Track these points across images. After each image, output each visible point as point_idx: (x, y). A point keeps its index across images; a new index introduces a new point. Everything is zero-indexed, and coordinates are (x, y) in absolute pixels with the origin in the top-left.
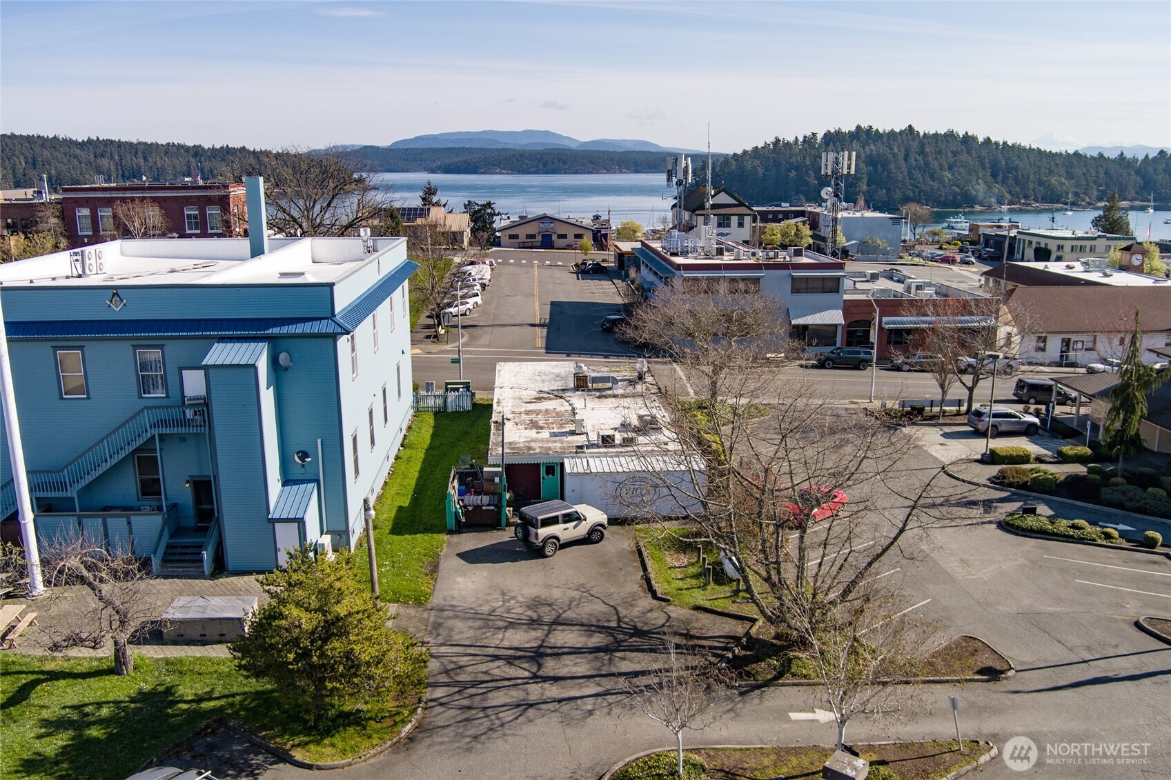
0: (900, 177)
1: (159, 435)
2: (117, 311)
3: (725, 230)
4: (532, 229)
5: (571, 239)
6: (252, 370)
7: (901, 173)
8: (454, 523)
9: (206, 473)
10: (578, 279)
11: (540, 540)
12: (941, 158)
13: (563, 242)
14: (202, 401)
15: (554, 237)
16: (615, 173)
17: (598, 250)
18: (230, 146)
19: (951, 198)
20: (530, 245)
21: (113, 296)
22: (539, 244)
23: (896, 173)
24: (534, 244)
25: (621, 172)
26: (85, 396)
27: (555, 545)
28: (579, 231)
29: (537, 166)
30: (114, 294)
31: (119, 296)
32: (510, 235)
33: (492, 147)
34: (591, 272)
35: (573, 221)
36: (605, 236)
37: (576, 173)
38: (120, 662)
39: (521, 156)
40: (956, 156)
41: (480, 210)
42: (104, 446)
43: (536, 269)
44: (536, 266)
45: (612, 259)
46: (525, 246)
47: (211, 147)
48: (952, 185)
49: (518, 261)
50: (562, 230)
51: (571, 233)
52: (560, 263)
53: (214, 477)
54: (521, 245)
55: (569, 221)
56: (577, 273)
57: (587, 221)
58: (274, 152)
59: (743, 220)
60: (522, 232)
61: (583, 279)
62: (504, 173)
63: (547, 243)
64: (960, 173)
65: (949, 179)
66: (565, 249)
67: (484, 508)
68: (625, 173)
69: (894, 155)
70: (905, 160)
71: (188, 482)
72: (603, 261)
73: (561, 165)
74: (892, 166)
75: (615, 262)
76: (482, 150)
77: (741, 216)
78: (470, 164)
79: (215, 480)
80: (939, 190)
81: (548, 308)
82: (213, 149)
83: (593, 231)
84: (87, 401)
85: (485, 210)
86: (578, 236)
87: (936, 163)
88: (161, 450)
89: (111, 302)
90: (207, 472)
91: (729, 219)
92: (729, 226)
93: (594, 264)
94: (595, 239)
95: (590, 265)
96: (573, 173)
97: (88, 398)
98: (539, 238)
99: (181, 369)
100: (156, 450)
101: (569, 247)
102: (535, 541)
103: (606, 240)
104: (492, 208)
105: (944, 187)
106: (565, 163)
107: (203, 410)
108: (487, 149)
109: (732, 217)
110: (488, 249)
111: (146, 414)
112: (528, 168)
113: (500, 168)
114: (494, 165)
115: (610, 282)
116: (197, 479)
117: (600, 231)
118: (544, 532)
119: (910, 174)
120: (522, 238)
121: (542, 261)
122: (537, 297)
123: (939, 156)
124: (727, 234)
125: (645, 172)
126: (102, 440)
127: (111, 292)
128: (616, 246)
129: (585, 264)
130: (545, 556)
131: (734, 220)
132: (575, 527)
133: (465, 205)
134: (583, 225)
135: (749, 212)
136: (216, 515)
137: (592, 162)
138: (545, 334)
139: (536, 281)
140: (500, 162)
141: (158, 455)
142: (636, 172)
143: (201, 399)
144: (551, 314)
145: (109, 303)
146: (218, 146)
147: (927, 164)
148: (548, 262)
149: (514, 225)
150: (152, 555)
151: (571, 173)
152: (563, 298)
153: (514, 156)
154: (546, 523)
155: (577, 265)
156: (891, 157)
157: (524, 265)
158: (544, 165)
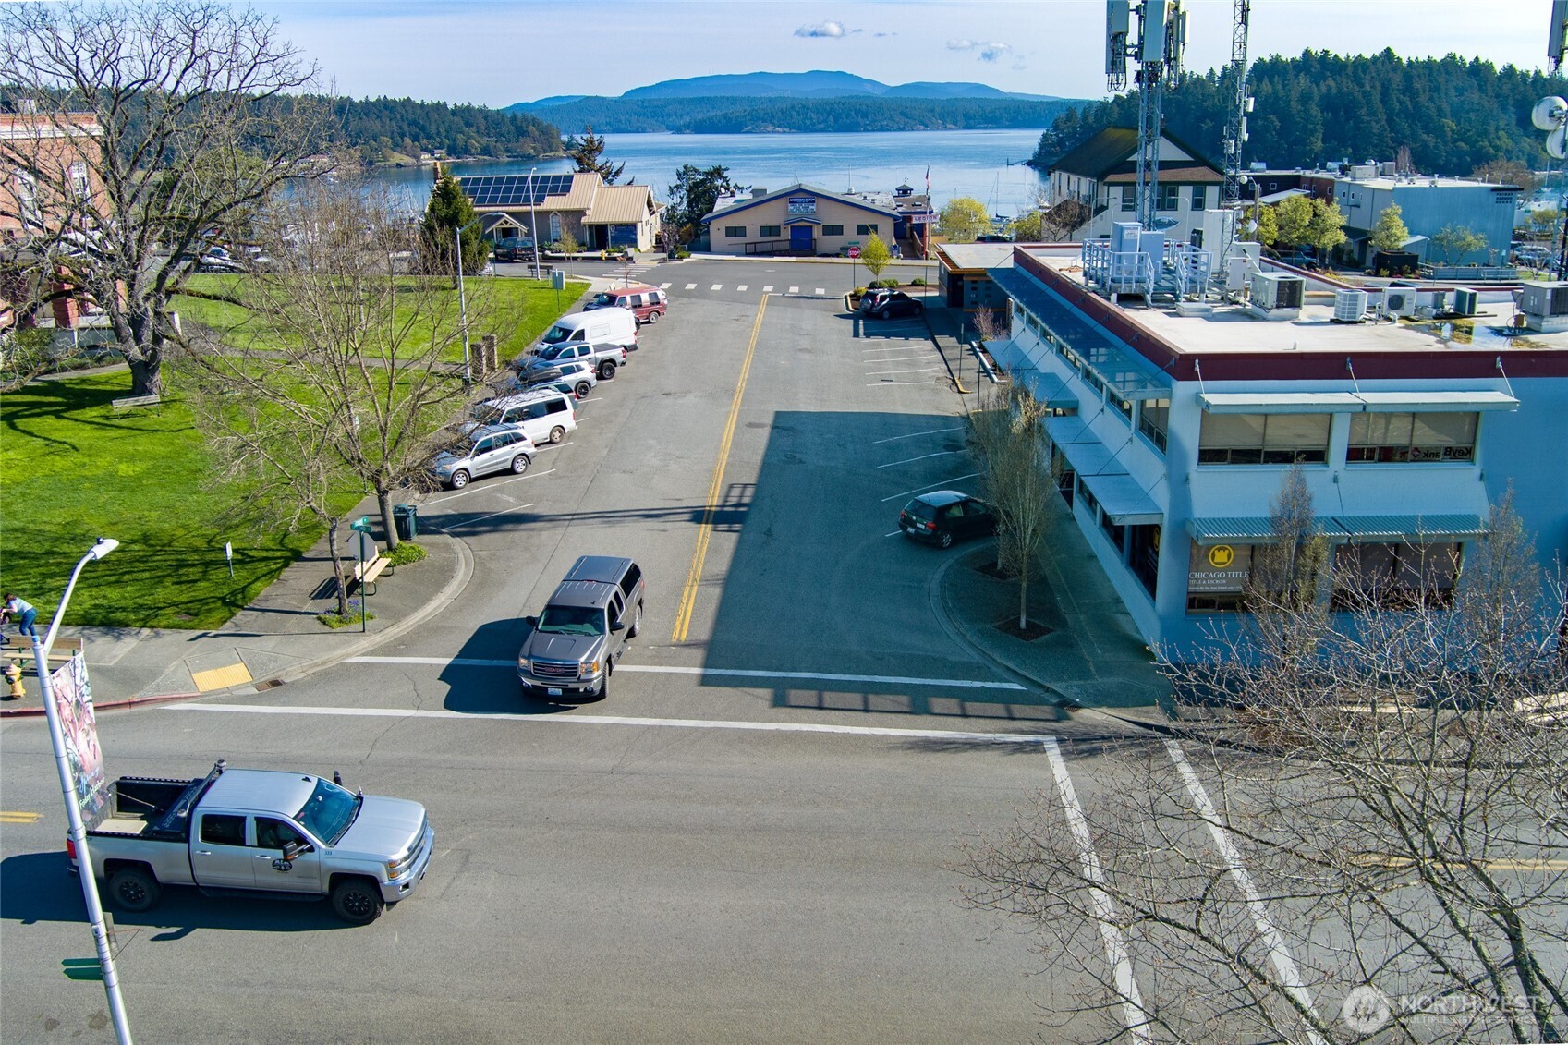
0: (1376, 128)
3: (1164, 216)
4: (773, 215)
5: (850, 234)
7: (1377, 122)
10: (856, 334)
12: (1440, 98)
13: (834, 242)
15: (817, 233)
16: (937, 129)
17: (905, 258)
18: (389, 98)
19: (1455, 160)
20: (768, 247)
22: (787, 246)
23: (1369, 122)
24: (777, 247)
25: (945, 128)
28: (867, 220)
29: (825, 121)
32: (728, 229)
33: (763, 95)
34: (886, 315)
35: (857, 199)
36: (920, 229)
37: (882, 129)
39: (804, 107)
40: (1461, 95)
41: (703, 182)
43: (762, 308)
44: (765, 299)
45: (933, 278)
46: (759, 248)
47: (363, 100)
48: (1456, 141)
49: (731, 283)
50: (832, 216)
51: (850, 221)
52: (820, 291)
54: (751, 249)
55: (847, 199)
56: (854, 317)
57: (886, 201)
58: (451, 106)
59: (1203, 193)
60: (752, 223)
61: (867, 335)
62: (778, 132)
63: (802, 243)
64: (1470, 121)
65: (1453, 131)
66: (837, 255)
68: (950, 129)
69: (1366, 95)
70: (1383, 101)
72: (914, 284)
73: (860, 120)
74: (1363, 111)
75: (939, 288)
76: (748, 99)
77: (1199, 187)
78: (730, 119)
80: (1436, 147)
81: (763, 435)
82: (367, 103)
83: (895, 218)
85: (711, 182)
86: (863, 230)
87: (1432, 105)
91: (1174, 192)
92: (1173, 206)
93: (892, 297)
94: (899, 234)
95: (883, 298)
96: (878, 131)
98: (786, 234)
101: (843, 252)
103: (922, 235)
104: (725, 179)
105: (1445, 143)
106: (865, 116)
108: (754, 99)
109: (1181, 188)
110: (681, 258)
112: (814, 124)
113: (774, 125)
114: (764, 121)
115: (930, 343)
117: (910, 219)
119: (1390, 121)
120: (753, 235)
121: (782, 286)
122: (738, 400)
123: (1436, 95)
124: (1170, 224)
125: (981, 128)
128: (943, 255)
129: (873, 296)
131: (1185, 195)
133: (679, 174)
134: (877, 206)
135: (1214, 177)
137: (903, 114)
138: (722, 566)
139: (753, 342)
140: (773, 117)
142: (967, 127)
144: (766, 467)
146: (373, 99)
147: (1417, 106)
148: (794, 290)
149: (743, 208)
151: (873, 131)
152: (806, 403)
153: (793, 107)
155: (855, 297)
156: (1359, 96)
157: (740, 298)
158: (836, 120)
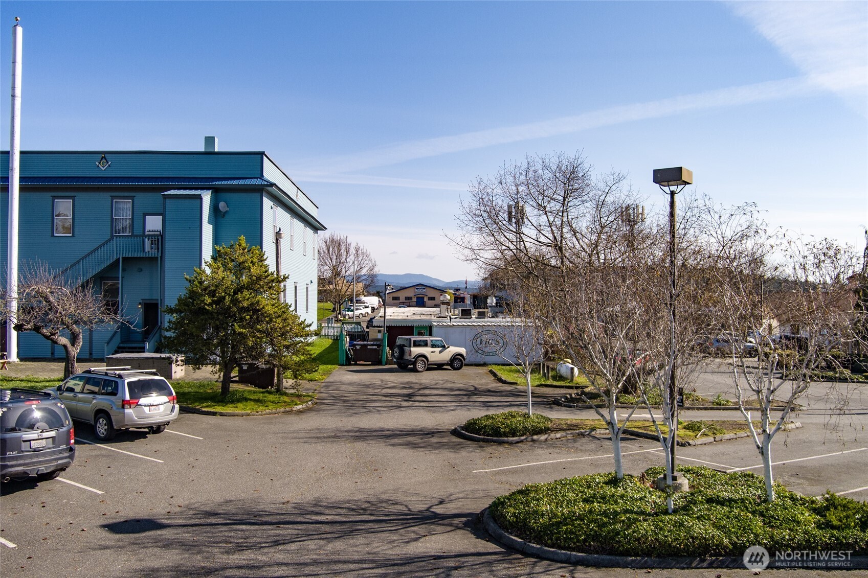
1: (123, 258)
2: (103, 169)
4: (410, 293)
6: (199, 201)
8: (345, 358)
9: (154, 298)
11: (413, 356)
13: (431, 302)
14: (158, 233)
15: (426, 299)
21: (102, 159)
22: (415, 304)
24: (411, 304)
26: (71, 235)
27: (425, 363)
30: (103, 157)
31: (106, 159)
32: (393, 297)
38: (69, 370)
42: (80, 268)
50: (431, 293)
53: (161, 300)
55: (437, 288)
60: (402, 295)
63: (420, 303)
67: (369, 347)
71: (140, 304)
79: (161, 303)
84: (71, 239)
88: (122, 278)
89: (100, 163)
90: (156, 296)
97: (73, 236)
98: (415, 300)
99: (145, 215)
100: (119, 277)
102: (409, 358)
107: (158, 239)
111: (115, 241)
116: (148, 302)
118: (416, 351)
120: (402, 300)
126: (79, 261)
127: (100, 156)
130: (417, 371)
132: (440, 352)
136: (159, 324)
141: (120, 282)
143: (158, 231)
145: (98, 164)
149: (397, 290)
150: (106, 344)
154: (417, 344)
